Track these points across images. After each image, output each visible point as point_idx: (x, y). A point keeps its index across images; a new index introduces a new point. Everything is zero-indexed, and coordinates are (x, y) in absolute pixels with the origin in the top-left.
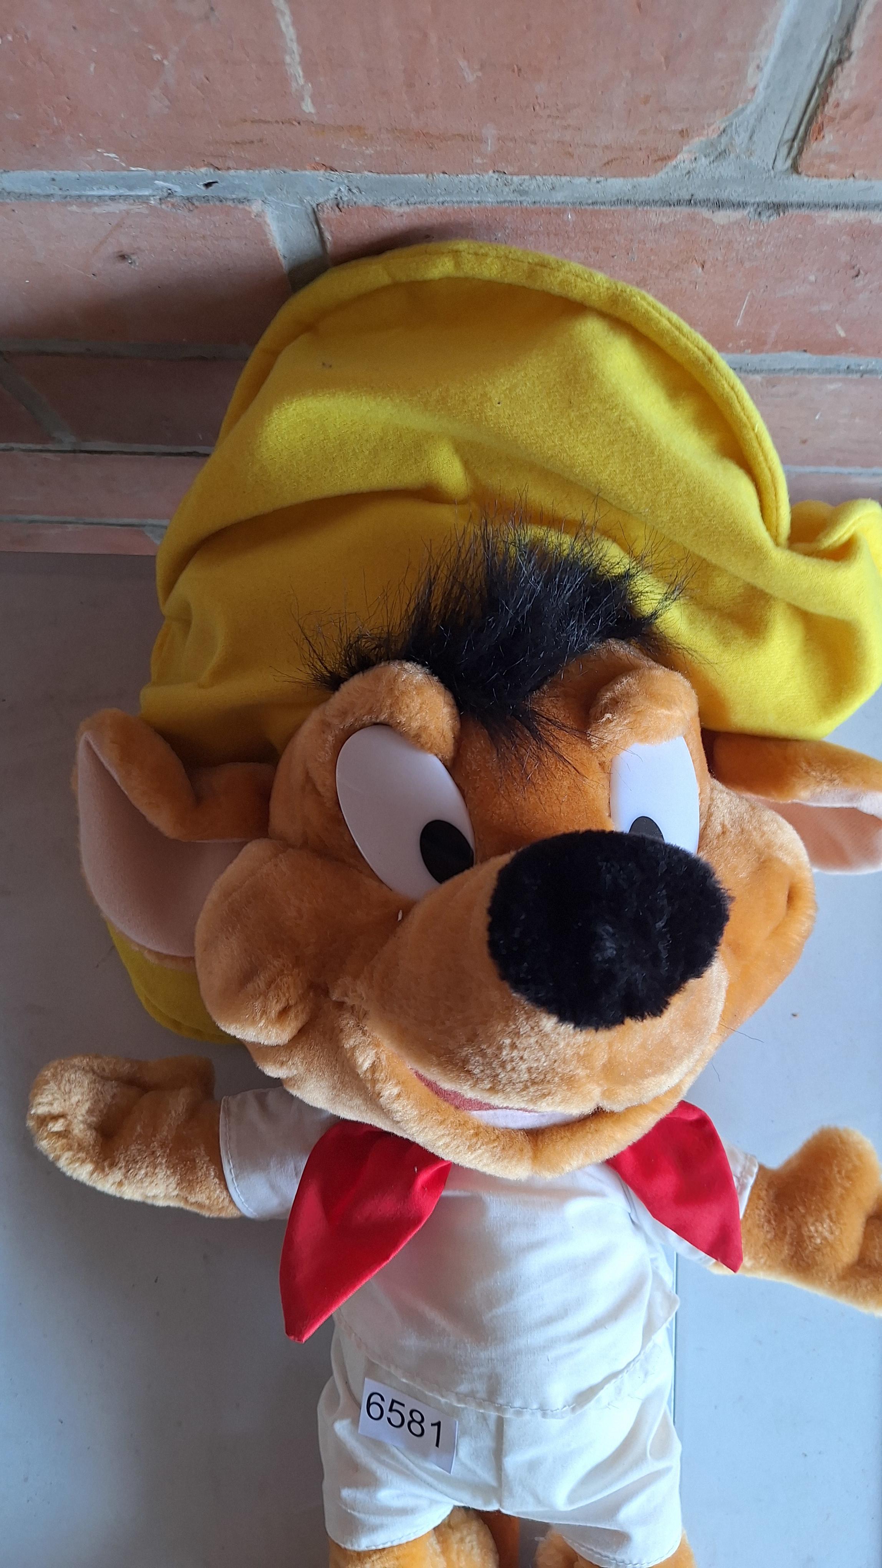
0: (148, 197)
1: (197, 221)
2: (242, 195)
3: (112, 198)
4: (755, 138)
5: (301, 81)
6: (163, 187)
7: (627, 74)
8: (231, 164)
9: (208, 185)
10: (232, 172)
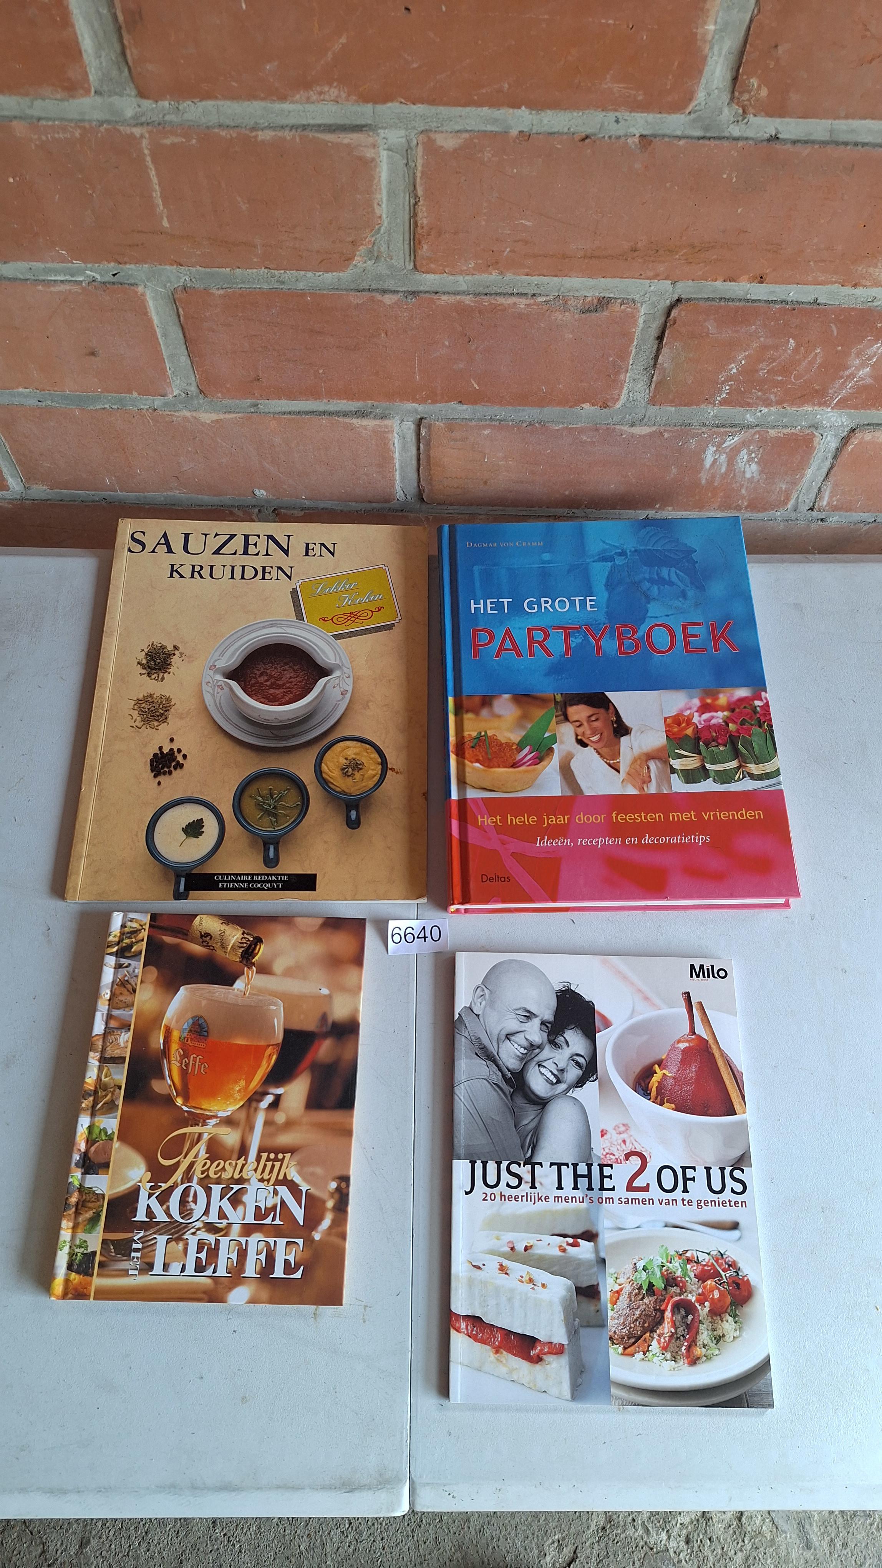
0: (81, 282)
1: (108, 298)
2: (133, 281)
3: (62, 281)
4: (391, 249)
5: (161, 208)
6: (90, 276)
7: (318, 207)
8: (126, 259)
9: (114, 275)
10: (128, 266)
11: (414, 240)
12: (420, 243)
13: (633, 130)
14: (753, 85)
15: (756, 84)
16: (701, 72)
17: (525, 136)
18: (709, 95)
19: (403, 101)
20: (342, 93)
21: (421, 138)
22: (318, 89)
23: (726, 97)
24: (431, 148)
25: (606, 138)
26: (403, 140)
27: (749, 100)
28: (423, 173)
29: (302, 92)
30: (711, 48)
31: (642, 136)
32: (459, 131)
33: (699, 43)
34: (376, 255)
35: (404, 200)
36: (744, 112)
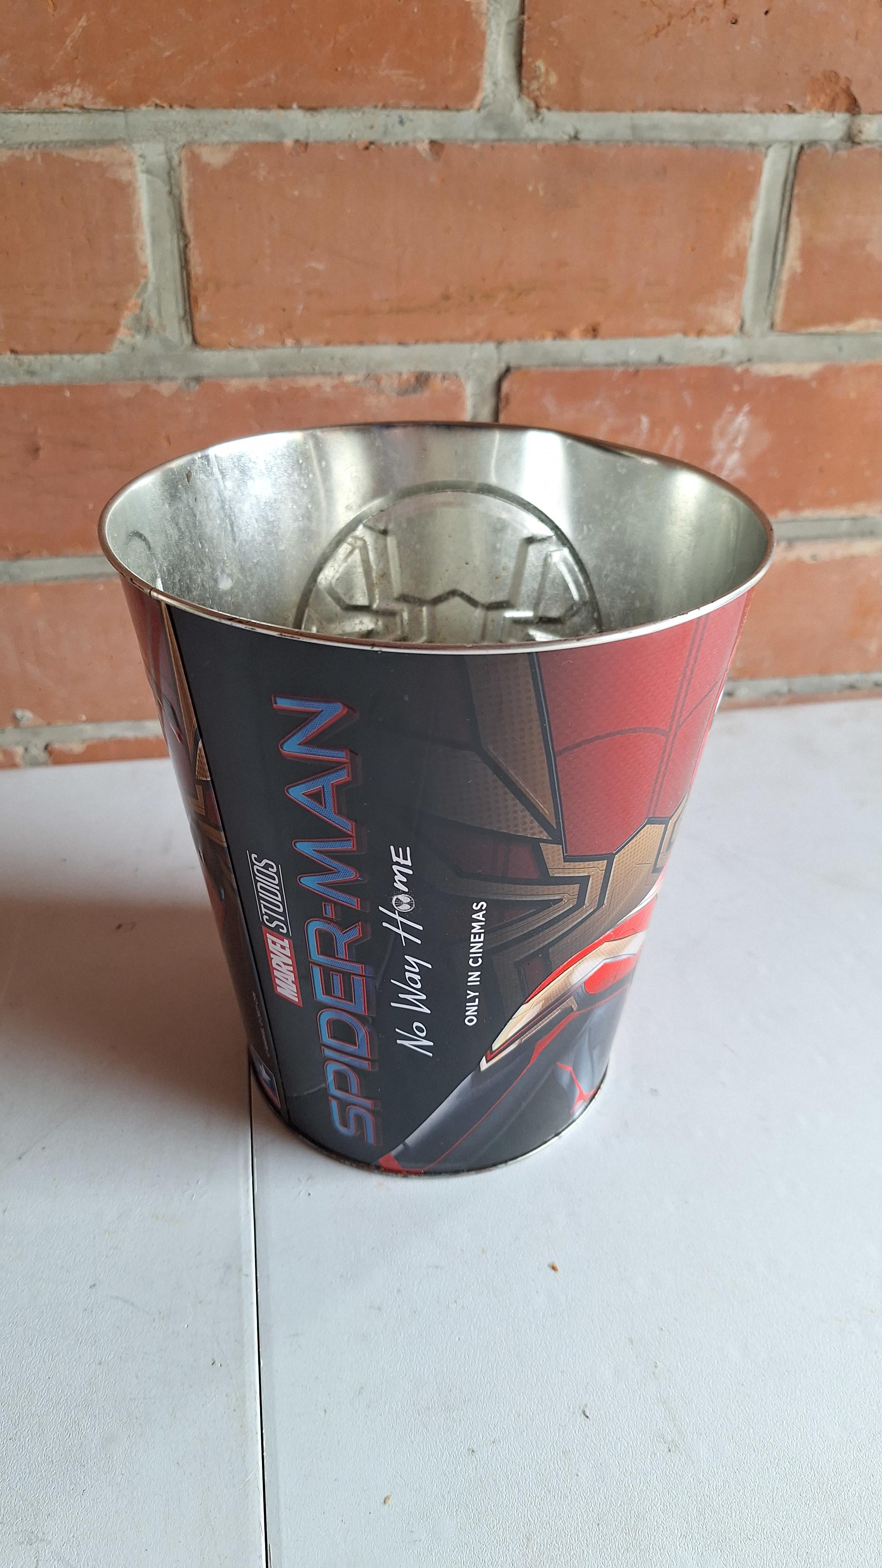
11: (189, 301)
12: (196, 301)
13: (420, 134)
14: (540, 69)
15: (543, 69)
16: (482, 52)
17: (303, 146)
18: (495, 84)
19: (158, 102)
20: (87, 93)
21: (183, 153)
22: (60, 89)
23: (513, 89)
24: (196, 166)
25: (393, 144)
26: (163, 159)
27: (539, 89)
28: (190, 201)
29: (40, 93)
30: (488, 23)
31: (433, 143)
32: (225, 144)
33: (474, 15)
34: (144, 322)
35: (171, 243)
36: (537, 106)
